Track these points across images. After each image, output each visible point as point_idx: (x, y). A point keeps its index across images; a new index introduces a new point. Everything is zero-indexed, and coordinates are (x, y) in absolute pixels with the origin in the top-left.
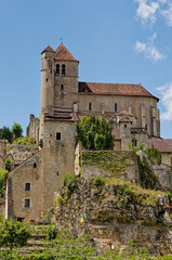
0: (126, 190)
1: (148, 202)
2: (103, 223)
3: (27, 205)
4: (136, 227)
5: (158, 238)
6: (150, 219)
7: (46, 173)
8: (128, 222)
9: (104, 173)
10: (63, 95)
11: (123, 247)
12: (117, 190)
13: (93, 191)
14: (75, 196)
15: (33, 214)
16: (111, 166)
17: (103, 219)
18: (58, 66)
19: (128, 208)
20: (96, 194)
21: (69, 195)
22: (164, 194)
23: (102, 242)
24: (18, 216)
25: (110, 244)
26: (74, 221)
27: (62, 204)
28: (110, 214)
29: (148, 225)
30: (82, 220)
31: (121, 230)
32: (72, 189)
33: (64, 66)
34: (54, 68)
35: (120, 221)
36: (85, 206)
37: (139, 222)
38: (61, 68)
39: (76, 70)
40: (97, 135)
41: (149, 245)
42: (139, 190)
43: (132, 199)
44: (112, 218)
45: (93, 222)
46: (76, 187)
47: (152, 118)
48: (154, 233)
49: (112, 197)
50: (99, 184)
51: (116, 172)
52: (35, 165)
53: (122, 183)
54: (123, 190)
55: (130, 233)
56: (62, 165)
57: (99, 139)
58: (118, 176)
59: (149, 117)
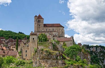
0: (49, 51)
1: (54, 54)
2: (43, 59)
3: (26, 56)
4: (51, 60)
5: (56, 63)
6: (54, 58)
7: (31, 48)
8: (49, 59)
9: (44, 47)
10: (40, 27)
11: (48, 65)
12: (46, 51)
13: (41, 52)
14: (37, 53)
15: (28, 58)
16: (45, 46)
17: (43, 58)
18: (38, 20)
19: (49, 56)
20: (41, 53)
21: (35, 53)
22: (58, 52)
23: (43, 64)
24: (24, 58)
25: (45, 64)
26: (36, 59)
27: (34, 55)
28: (45, 57)
29: (54, 59)
30: (38, 59)
31: (47, 61)
32: (36, 52)
33: (40, 20)
34: (37, 21)
35: (47, 59)
36: (39, 56)
37: (52, 59)
38: (39, 21)
39: (43, 21)
40: (43, 38)
41: (54, 64)
42: (52, 51)
43: (50, 53)
44: (45, 58)
45: (41, 59)
46: (37, 51)
47: (62, 32)
48: (55, 61)
49: (45, 53)
50: (42, 50)
51: (47, 47)
52: (28, 46)
53: (48, 50)
54: (48, 52)
55: (50, 62)
56: (34, 46)
57: (43, 39)
58: (47, 48)
59: (61, 32)
